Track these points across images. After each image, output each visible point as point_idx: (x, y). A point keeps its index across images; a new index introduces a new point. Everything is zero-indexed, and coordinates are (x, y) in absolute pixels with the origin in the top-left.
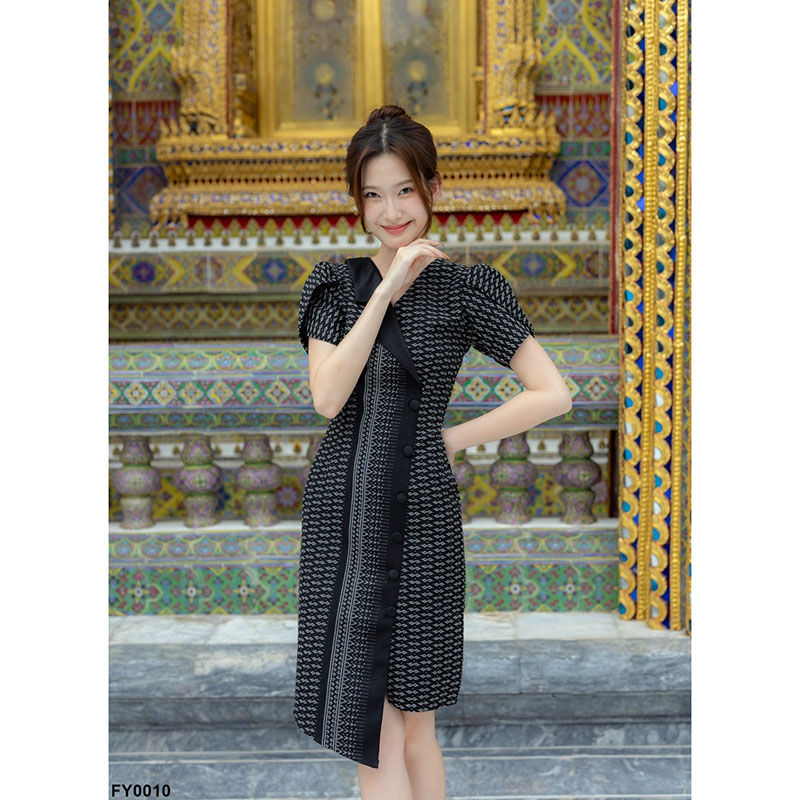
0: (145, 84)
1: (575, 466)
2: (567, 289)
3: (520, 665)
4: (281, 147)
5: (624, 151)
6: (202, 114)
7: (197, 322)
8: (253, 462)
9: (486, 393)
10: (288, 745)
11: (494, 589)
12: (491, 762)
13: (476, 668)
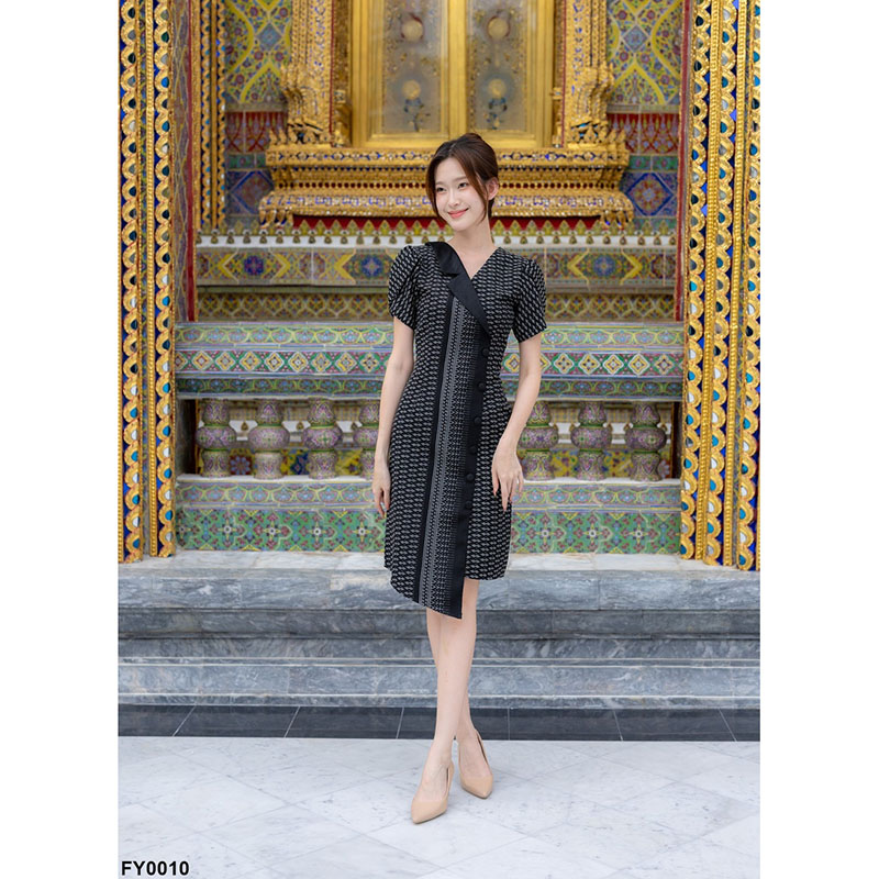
0: (255, 96)
1: (644, 431)
2: (634, 289)
3: (599, 586)
4: (379, 156)
5: (691, 166)
6: (308, 125)
7: (299, 311)
8: (369, 424)
9: (571, 367)
10: (404, 654)
11: (575, 533)
12: (573, 669)
13: (563, 588)
